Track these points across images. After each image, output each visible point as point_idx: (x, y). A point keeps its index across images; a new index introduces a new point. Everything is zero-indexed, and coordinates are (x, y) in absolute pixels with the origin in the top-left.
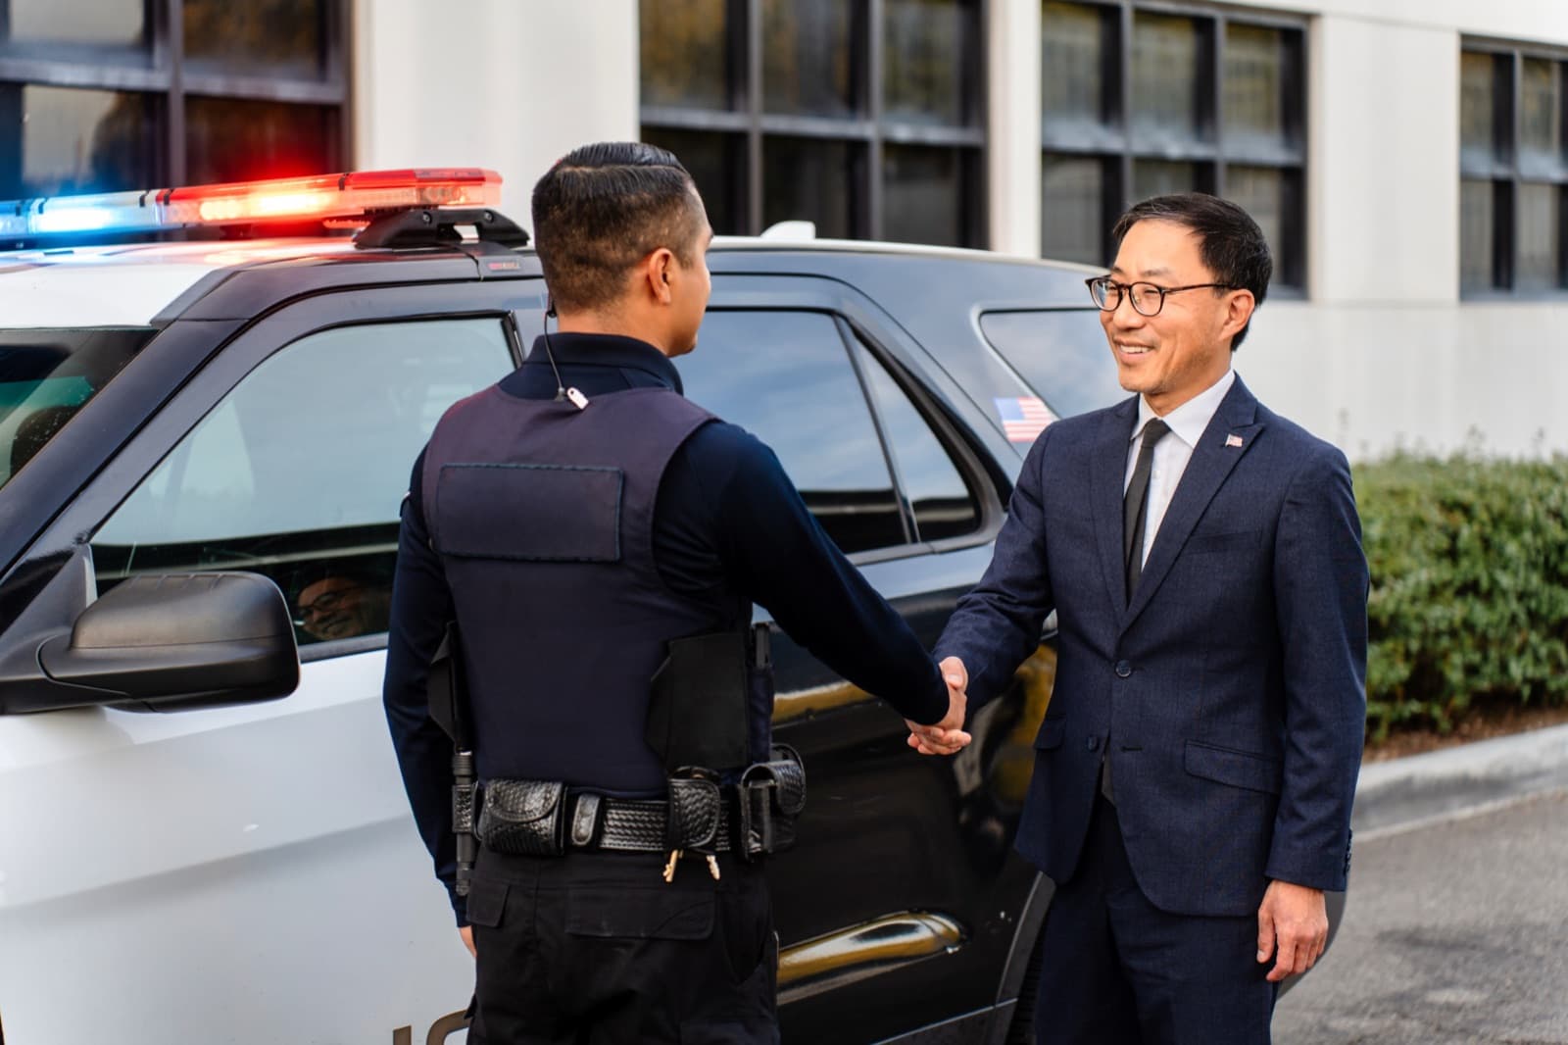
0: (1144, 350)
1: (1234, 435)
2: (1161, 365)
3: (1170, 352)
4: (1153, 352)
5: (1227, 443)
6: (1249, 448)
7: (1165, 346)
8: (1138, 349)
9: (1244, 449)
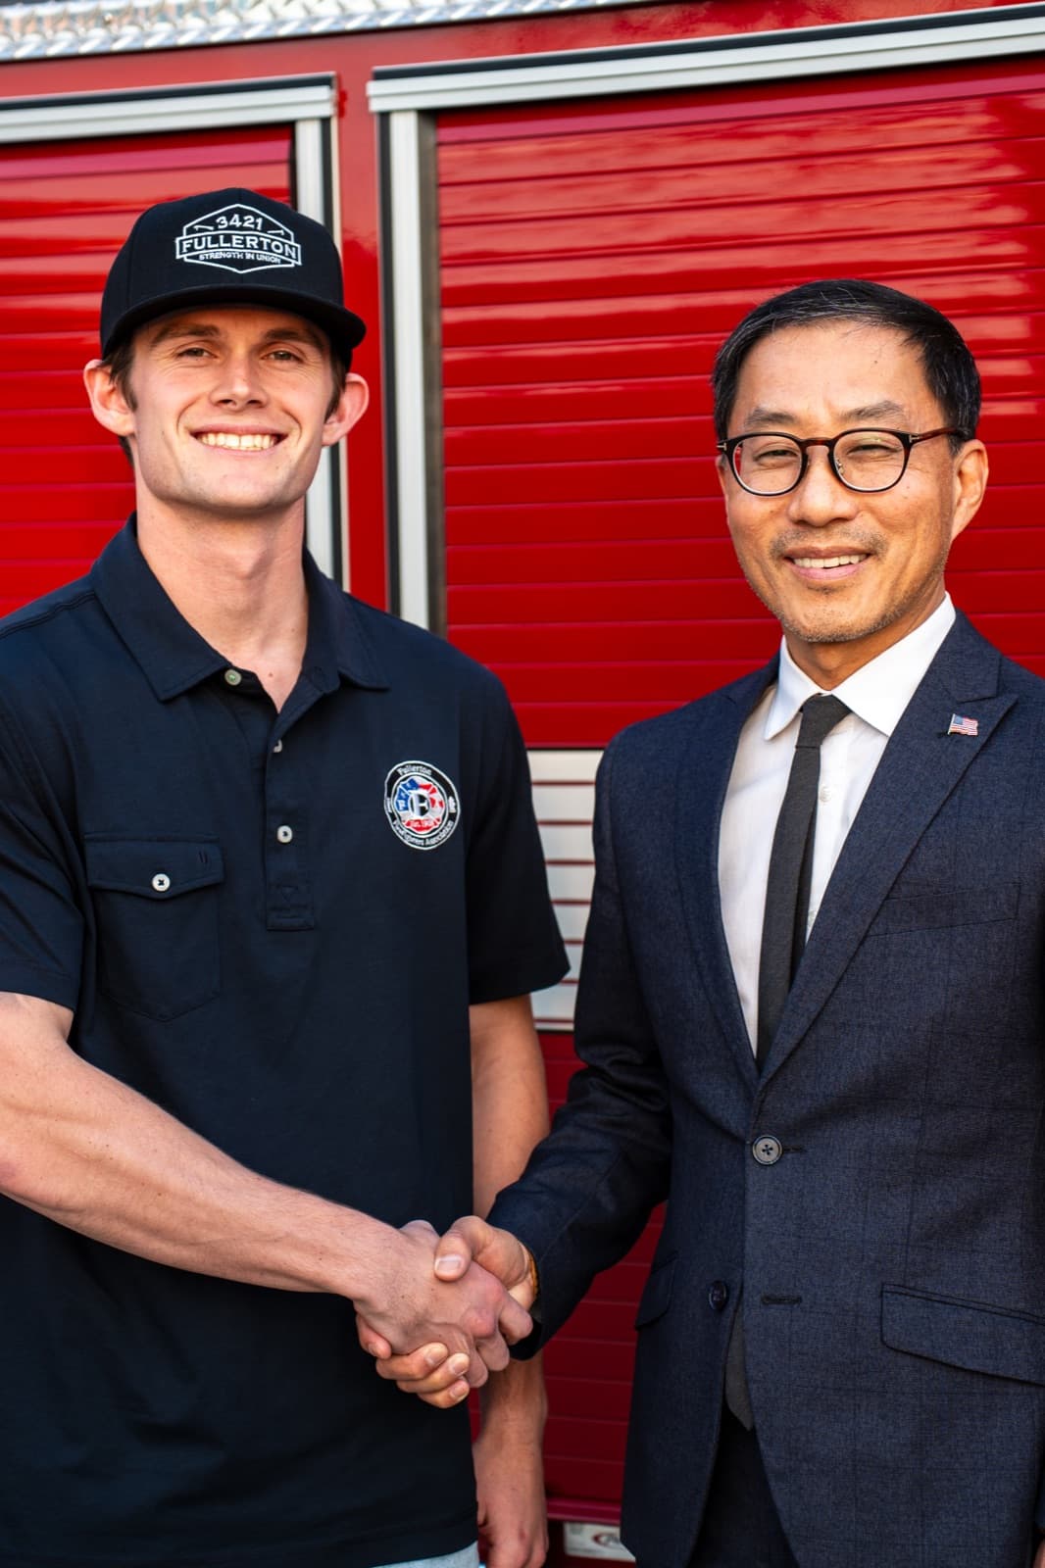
0: (855, 559)
1: (963, 715)
2: (887, 585)
3: (902, 559)
4: (870, 560)
5: (951, 730)
6: (991, 736)
7: (896, 548)
8: (844, 560)
9: (983, 740)
